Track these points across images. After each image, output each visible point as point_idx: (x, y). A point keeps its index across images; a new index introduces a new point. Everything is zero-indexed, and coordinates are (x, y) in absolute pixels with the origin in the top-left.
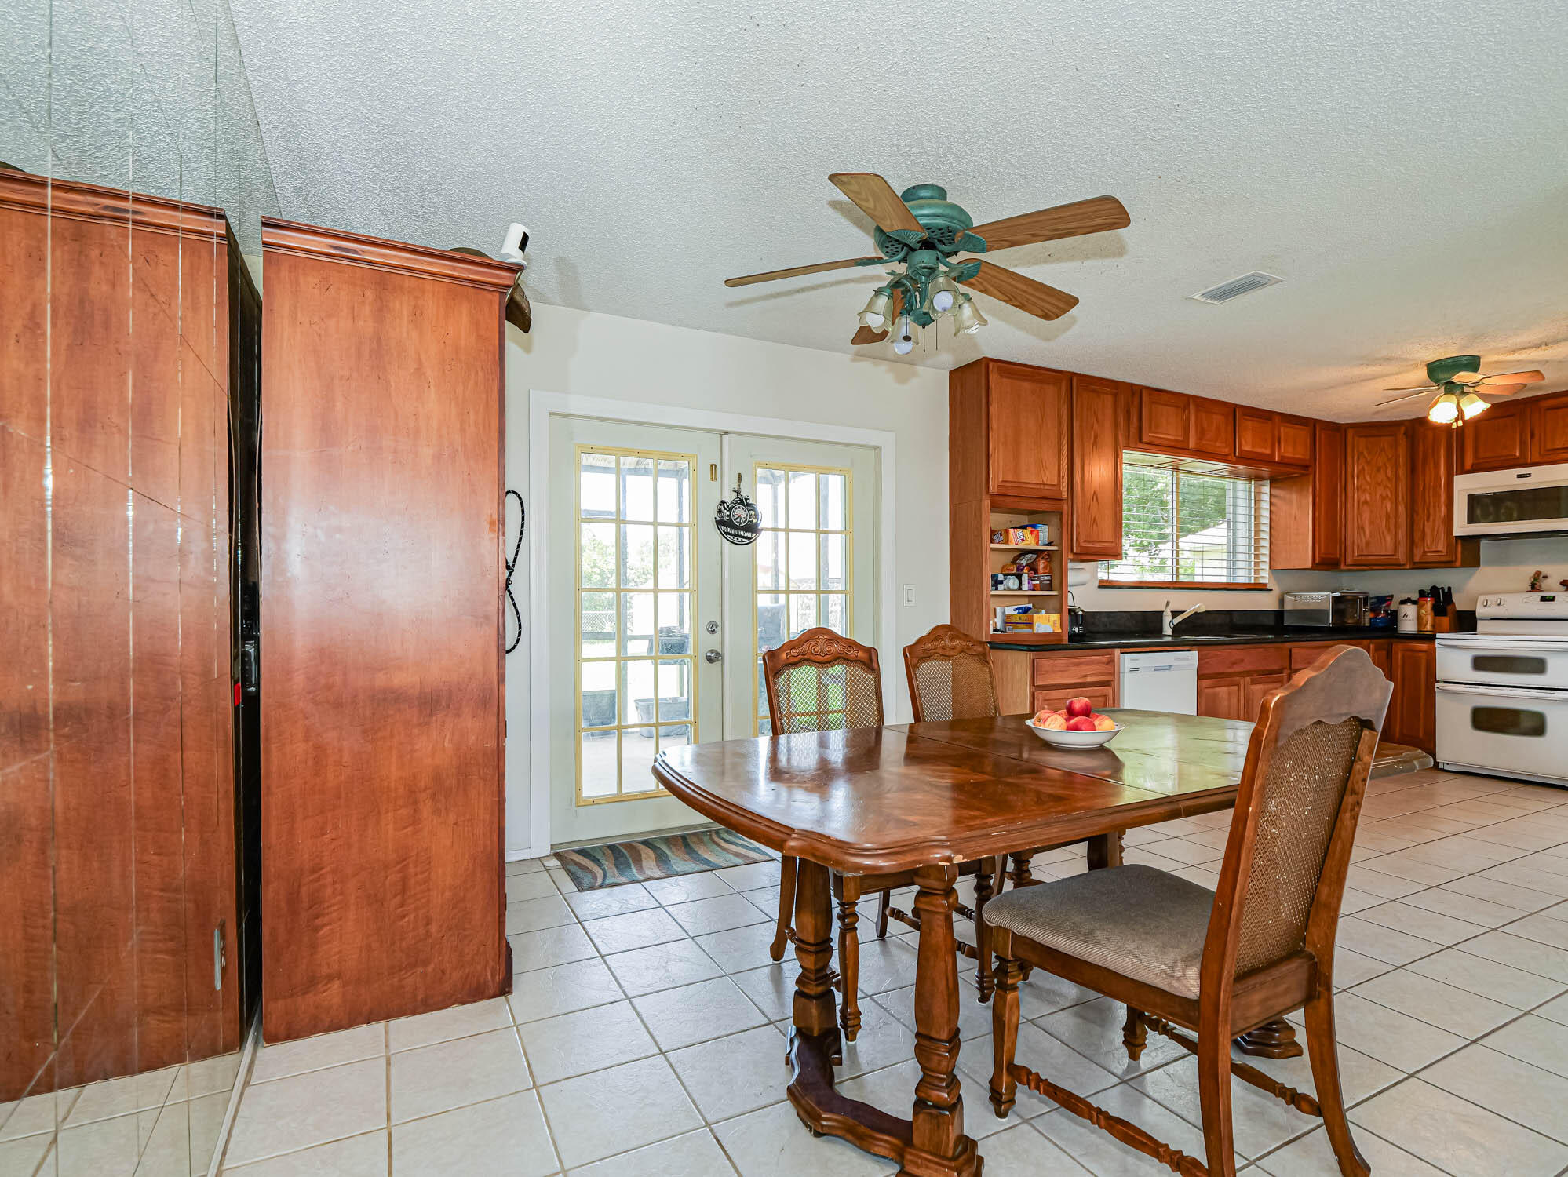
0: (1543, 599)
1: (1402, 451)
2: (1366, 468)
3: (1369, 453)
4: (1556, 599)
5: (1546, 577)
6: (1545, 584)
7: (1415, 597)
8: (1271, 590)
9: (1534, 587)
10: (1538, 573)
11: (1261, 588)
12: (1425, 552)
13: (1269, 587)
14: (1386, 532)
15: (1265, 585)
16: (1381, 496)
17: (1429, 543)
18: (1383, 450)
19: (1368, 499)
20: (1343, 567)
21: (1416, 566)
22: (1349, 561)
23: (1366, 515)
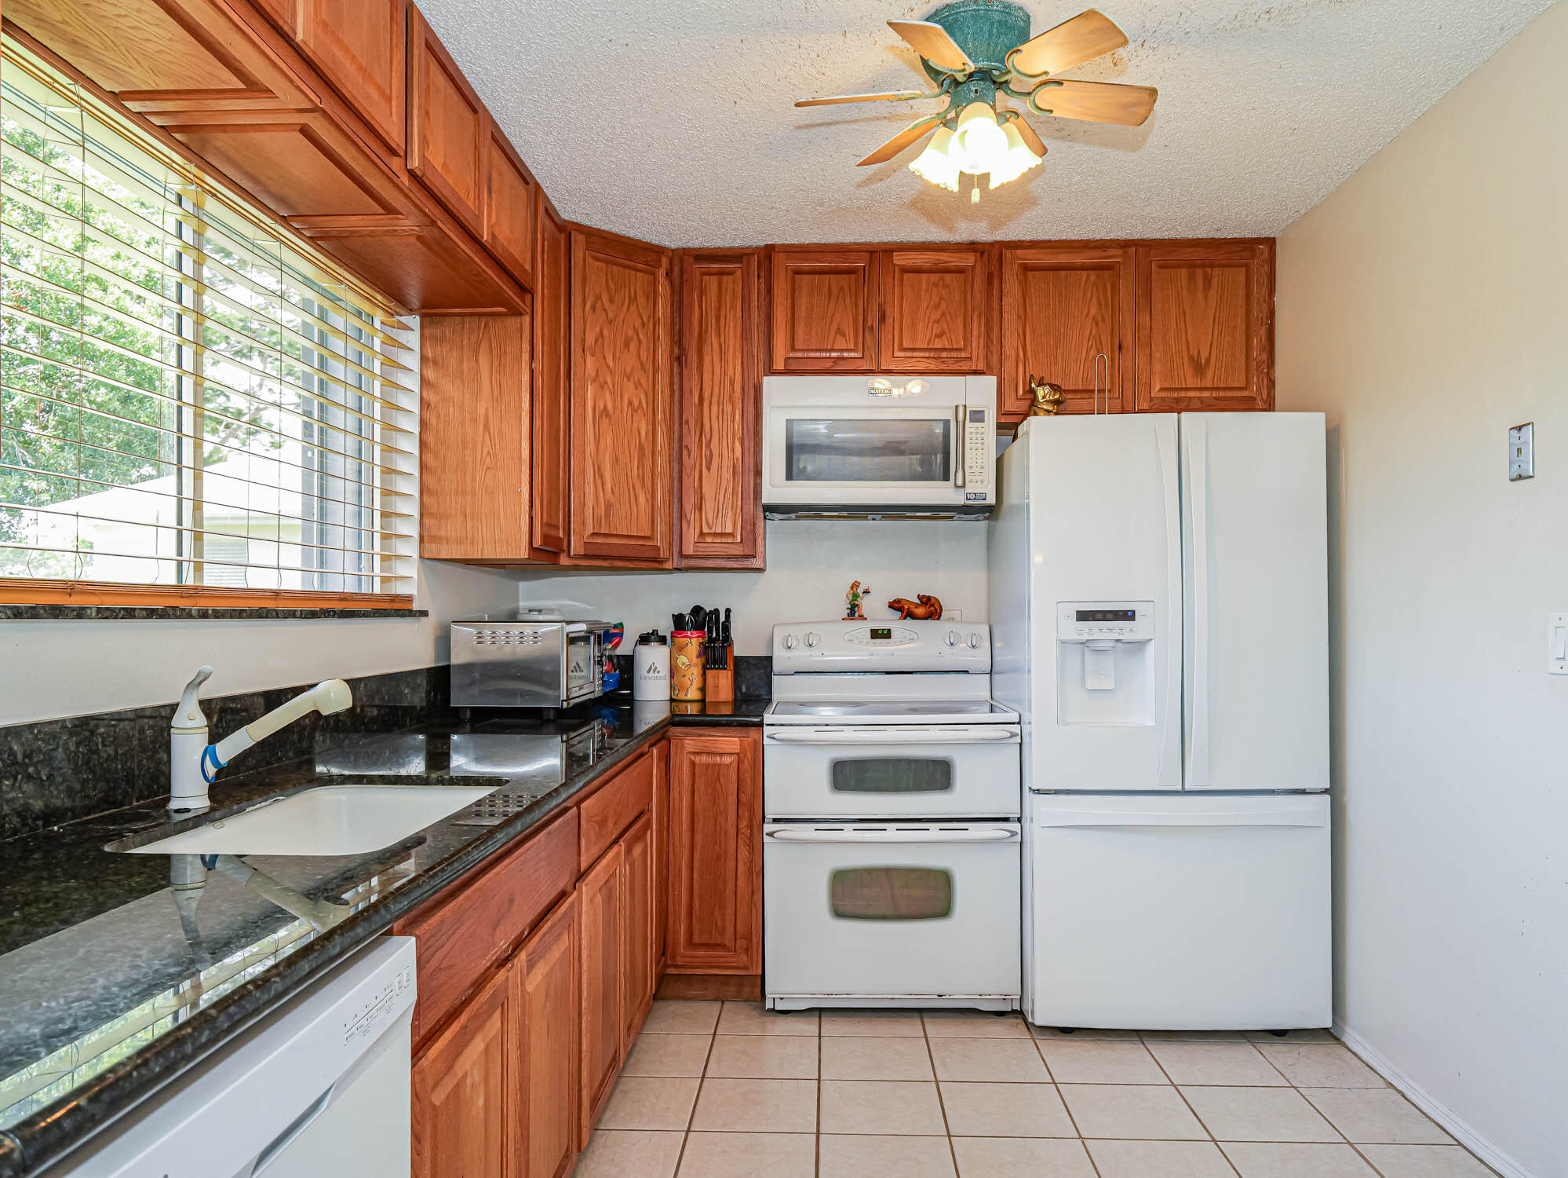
0: (875, 634)
1: (663, 310)
2: (606, 332)
3: (612, 301)
4: (894, 634)
5: (866, 592)
6: (866, 605)
7: (666, 627)
8: (424, 614)
9: (853, 612)
10: (855, 585)
11: (397, 609)
12: (702, 534)
13: (416, 607)
14: (638, 485)
15: (409, 599)
16: (630, 403)
17: (710, 517)
18: (633, 300)
19: (610, 407)
20: (564, 560)
21: (685, 563)
22: (576, 546)
23: (608, 441)
